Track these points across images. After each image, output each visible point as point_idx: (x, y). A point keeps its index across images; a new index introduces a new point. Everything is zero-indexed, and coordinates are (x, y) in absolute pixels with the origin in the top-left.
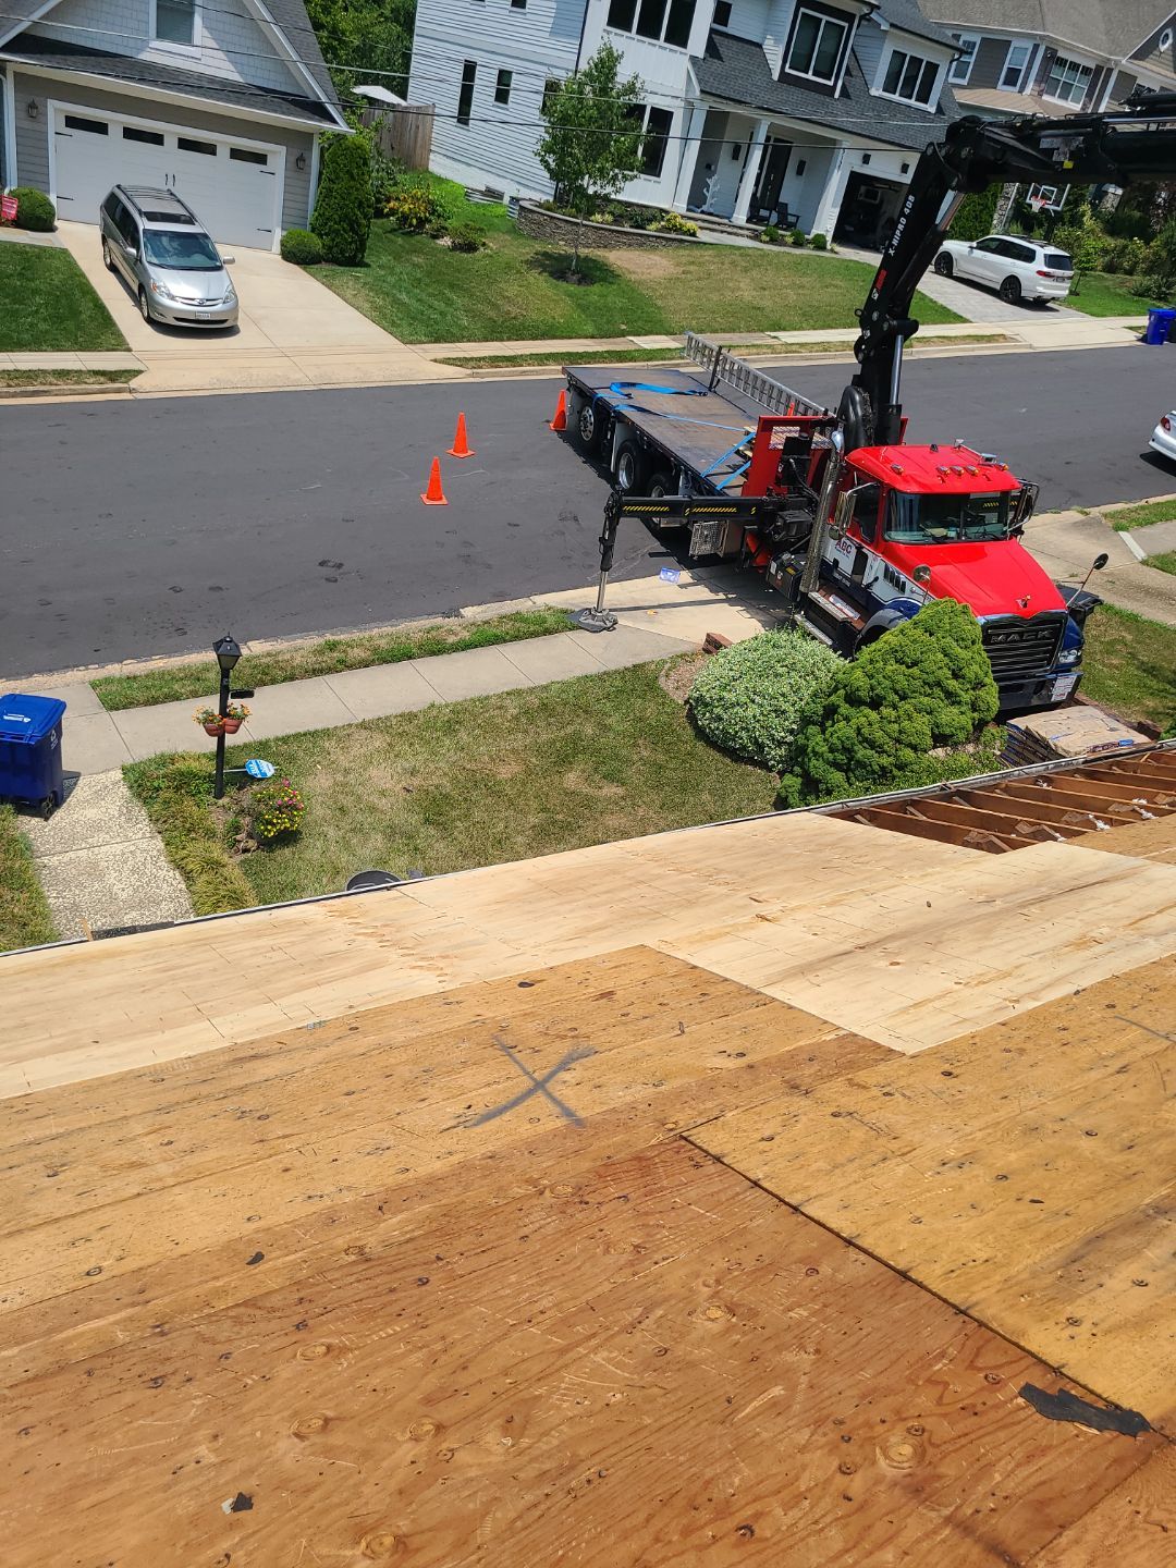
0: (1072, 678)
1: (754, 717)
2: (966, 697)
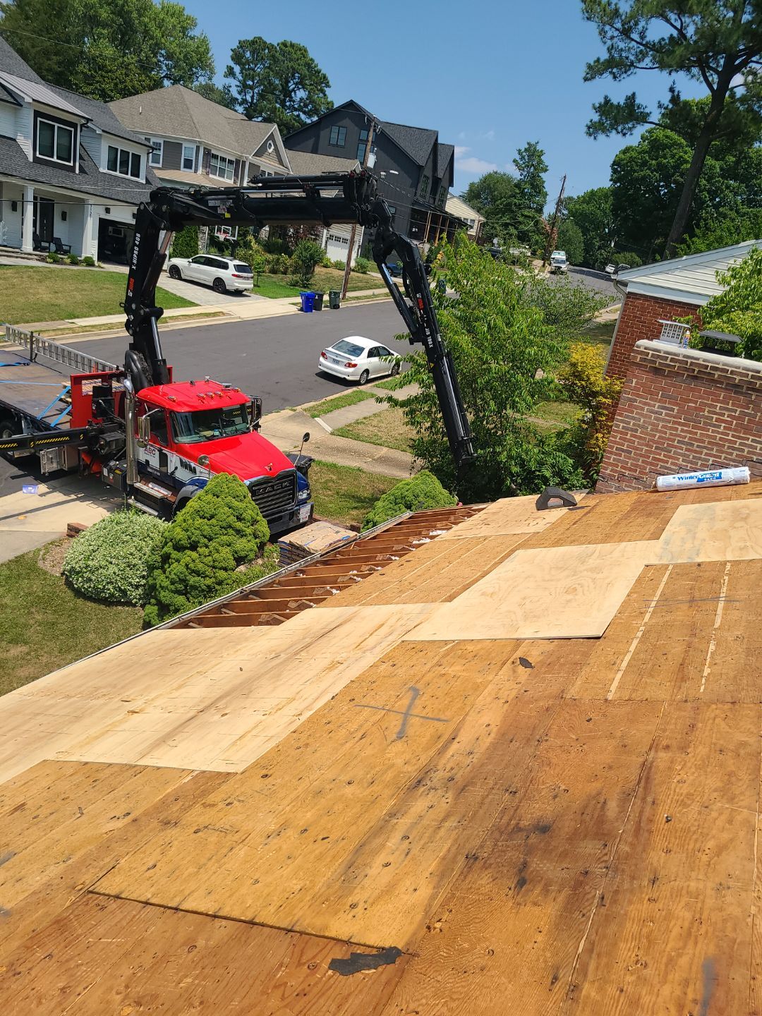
0: (308, 507)
1: (114, 573)
2: (248, 531)
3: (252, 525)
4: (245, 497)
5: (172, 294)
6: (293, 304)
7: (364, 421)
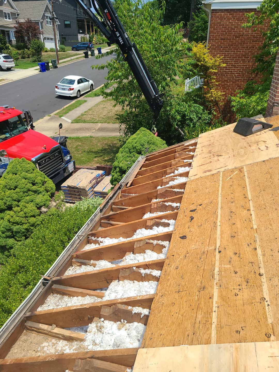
0: (72, 163)
3: (43, 185)
4: (33, 170)
6: (36, 70)
7: (85, 113)
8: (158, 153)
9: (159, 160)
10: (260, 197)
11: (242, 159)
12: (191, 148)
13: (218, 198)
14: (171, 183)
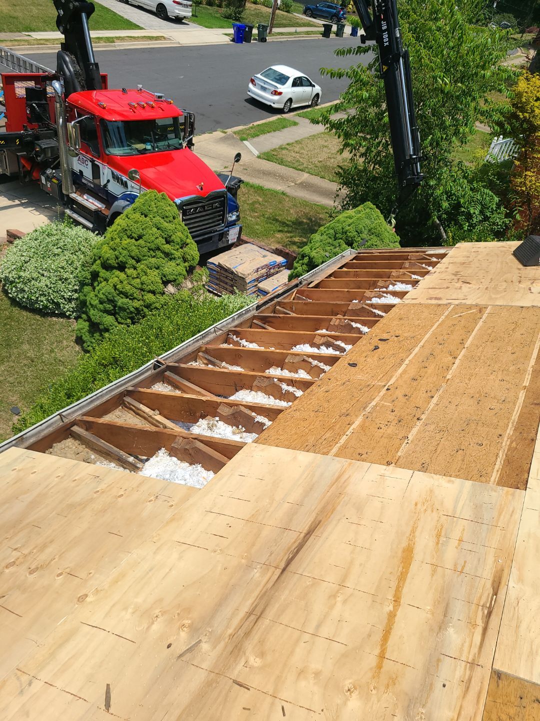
0: (237, 229)
1: (47, 286)
2: (177, 254)
3: (181, 248)
4: (174, 218)
5: (120, 16)
6: (226, 34)
7: (287, 147)
8: (380, 253)
9: (375, 263)
10: (481, 349)
11: (493, 296)
12: (434, 259)
13: (425, 335)
14: (375, 301)
